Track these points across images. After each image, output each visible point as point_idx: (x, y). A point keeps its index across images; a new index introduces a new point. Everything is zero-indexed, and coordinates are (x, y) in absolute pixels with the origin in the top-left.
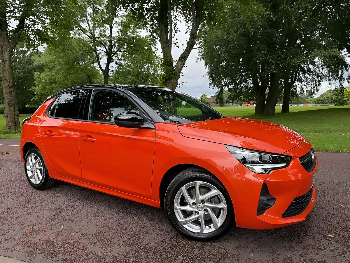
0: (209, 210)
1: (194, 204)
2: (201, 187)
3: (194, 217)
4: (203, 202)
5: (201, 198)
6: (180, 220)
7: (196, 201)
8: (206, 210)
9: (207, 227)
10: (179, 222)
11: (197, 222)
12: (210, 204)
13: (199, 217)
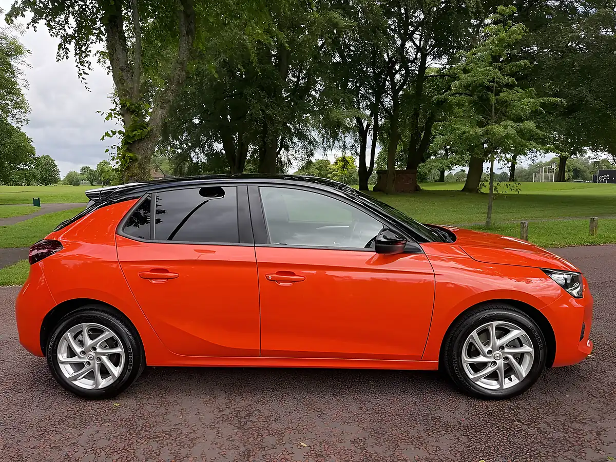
0: (511, 357)
1: (490, 352)
2: (497, 328)
3: (489, 370)
4: (502, 347)
5: (499, 342)
6: (471, 376)
7: (492, 348)
8: (506, 358)
9: (507, 379)
10: (469, 378)
11: (493, 376)
12: (510, 349)
13: (498, 368)
